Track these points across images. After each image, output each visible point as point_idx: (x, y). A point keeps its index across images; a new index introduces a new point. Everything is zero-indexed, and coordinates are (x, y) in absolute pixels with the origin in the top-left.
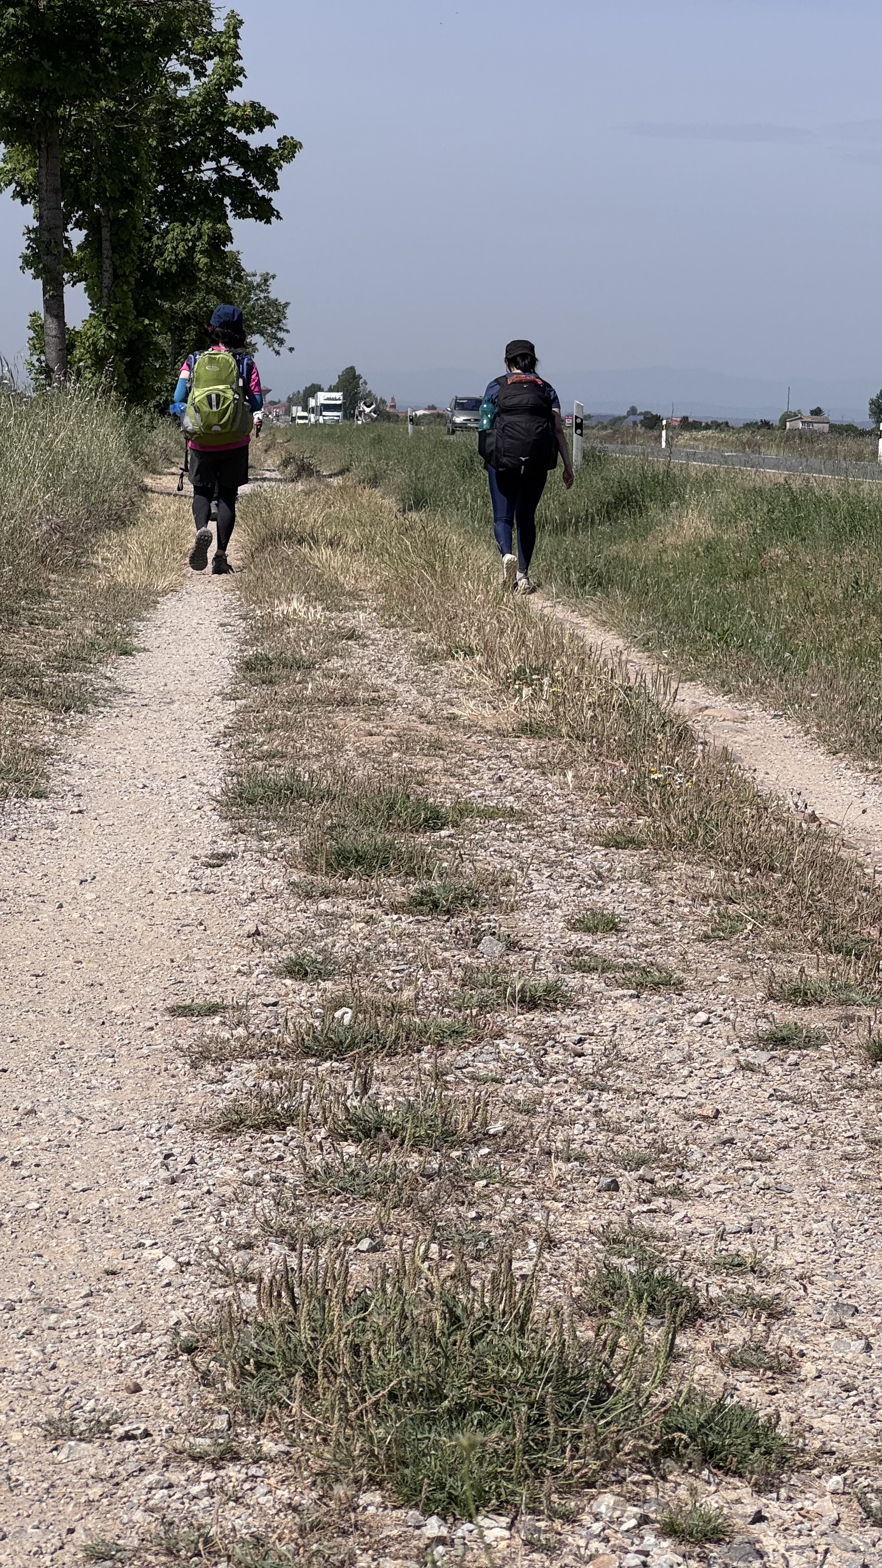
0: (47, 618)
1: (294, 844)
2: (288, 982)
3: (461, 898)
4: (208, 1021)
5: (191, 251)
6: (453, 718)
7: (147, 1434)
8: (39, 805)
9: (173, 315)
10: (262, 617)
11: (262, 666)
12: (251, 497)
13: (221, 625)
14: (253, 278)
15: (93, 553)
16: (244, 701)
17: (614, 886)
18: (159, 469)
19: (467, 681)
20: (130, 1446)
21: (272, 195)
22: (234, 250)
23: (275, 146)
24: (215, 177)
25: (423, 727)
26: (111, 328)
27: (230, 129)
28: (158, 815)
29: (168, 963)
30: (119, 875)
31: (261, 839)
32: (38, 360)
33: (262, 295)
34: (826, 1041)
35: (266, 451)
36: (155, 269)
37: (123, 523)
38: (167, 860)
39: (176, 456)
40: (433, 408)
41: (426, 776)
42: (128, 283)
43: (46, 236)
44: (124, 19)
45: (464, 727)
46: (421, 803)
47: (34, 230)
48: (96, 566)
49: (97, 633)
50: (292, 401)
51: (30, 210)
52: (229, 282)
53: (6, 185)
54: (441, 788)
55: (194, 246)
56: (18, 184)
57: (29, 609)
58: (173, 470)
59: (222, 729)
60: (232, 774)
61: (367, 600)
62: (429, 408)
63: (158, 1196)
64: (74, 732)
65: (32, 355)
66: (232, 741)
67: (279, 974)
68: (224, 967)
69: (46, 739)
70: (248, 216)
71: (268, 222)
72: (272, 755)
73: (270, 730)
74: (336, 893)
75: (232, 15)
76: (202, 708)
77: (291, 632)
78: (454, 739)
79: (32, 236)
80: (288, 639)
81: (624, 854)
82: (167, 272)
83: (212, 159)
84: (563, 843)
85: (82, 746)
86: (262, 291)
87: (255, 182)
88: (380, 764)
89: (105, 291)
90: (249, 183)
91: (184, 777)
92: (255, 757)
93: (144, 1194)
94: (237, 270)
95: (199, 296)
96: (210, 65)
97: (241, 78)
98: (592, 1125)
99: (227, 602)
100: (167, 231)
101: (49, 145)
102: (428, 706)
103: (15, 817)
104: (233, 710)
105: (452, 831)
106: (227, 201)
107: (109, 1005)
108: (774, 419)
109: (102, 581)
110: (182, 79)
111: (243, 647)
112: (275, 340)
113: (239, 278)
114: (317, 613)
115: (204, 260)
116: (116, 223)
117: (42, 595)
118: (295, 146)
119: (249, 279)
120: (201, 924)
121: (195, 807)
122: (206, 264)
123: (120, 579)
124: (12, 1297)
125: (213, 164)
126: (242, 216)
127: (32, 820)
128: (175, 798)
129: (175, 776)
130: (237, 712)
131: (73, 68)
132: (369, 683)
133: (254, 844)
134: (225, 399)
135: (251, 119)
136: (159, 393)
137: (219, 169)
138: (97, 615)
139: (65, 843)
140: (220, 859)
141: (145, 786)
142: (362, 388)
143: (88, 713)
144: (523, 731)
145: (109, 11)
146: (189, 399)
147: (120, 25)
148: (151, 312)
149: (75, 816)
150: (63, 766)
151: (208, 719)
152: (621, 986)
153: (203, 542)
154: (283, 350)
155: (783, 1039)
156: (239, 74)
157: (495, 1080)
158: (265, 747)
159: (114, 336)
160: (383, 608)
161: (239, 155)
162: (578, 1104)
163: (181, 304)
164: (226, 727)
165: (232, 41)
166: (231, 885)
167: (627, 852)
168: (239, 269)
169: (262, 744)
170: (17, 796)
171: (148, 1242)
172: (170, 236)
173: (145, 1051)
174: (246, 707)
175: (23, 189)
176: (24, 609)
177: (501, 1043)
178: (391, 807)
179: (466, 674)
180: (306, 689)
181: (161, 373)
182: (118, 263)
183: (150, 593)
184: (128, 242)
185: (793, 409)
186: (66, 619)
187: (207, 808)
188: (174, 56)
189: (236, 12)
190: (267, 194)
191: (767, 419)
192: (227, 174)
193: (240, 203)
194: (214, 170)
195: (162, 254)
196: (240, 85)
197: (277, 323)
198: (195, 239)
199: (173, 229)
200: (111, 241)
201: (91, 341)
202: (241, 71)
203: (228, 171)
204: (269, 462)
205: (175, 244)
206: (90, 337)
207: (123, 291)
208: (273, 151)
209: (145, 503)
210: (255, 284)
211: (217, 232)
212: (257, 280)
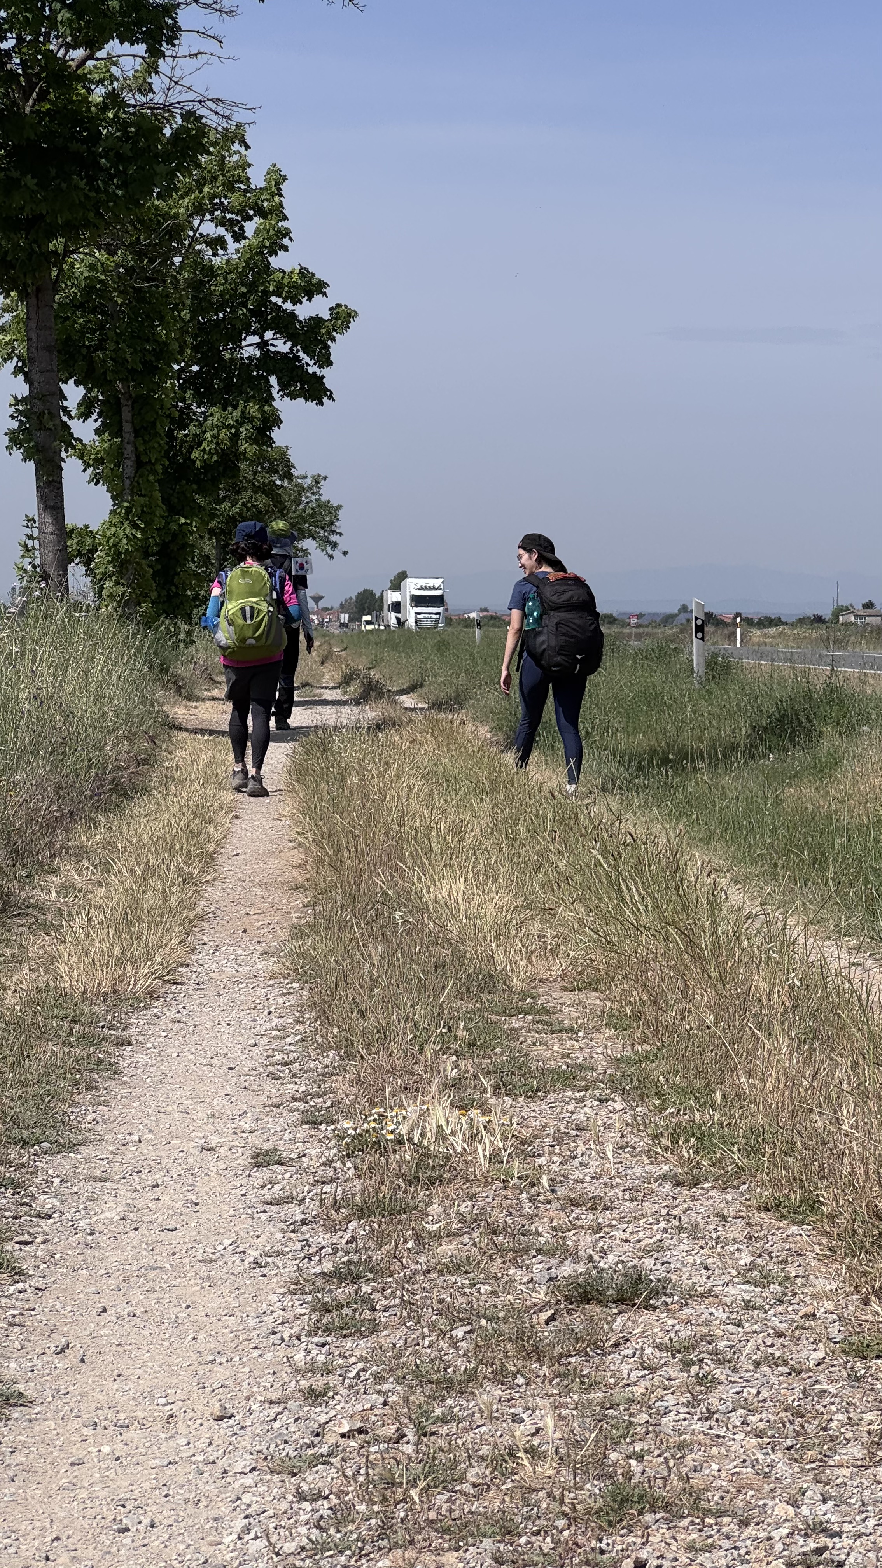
5: (235, 438)
14: (303, 480)
21: (325, 371)
22: (281, 441)
23: (326, 316)
24: (258, 353)
26: (134, 526)
27: (274, 299)
32: (31, 564)
33: (313, 498)
36: (194, 462)
40: (486, 610)
42: (155, 472)
43: (38, 407)
47: (24, 400)
52: (278, 480)
53: (5, 360)
55: (239, 432)
58: (215, 693)
62: (482, 610)
65: (24, 557)
70: (299, 396)
71: (320, 403)
75: (275, 171)
79: (21, 407)
82: (206, 465)
83: (254, 333)
86: (313, 494)
87: (306, 359)
89: (128, 482)
90: (297, 359)
94: (287, 466)
96: (250, 228)
97: (286, 241)
100: (205, 416)
101: (38, 290)
106: (273, 380)
110: (218, 243)
112: (329, 544)
113: (289, 476)
115: (249, 449)
118: (349, 315)
119: (299, 479)
122: (252, 454)
125: (256, 339)
126: (293, 396)
134: (260, 611)
135: (297, 287)
137: (263, 345)
145: (111, 115)
146: (222, 613)
147: (126, 133)
148: (186, 508)
154: (337, 554)
156: (285, 236)
159: (139, 535)
161: (286, 327)
165: (277, 198)
168: (289, 465)
172: (209, 422)
182: (141, 448)
184: (154, 424)
185: (843, 602)
188: (208, 217)
189: (278, 166)
190: (319, 372)
191: (820, 614)
192: (272, 349)
193: (289, 382)
194: (257, 345)
195: (200, 444)
196: (286, 249)
197: (329, 526)
198: (240, 424)
199: (212, 415)
200: (133, 423)
201: (111, 542)
202: (287, 233)
203: (274, 346)
204: (327, 677)
205: (215, 431)
206: (109, 538)
207: (148, 481)
208: (325, 321)
209: (167, 750)
210: (306, 486)
211: (262, 415)
212: (308, 482)
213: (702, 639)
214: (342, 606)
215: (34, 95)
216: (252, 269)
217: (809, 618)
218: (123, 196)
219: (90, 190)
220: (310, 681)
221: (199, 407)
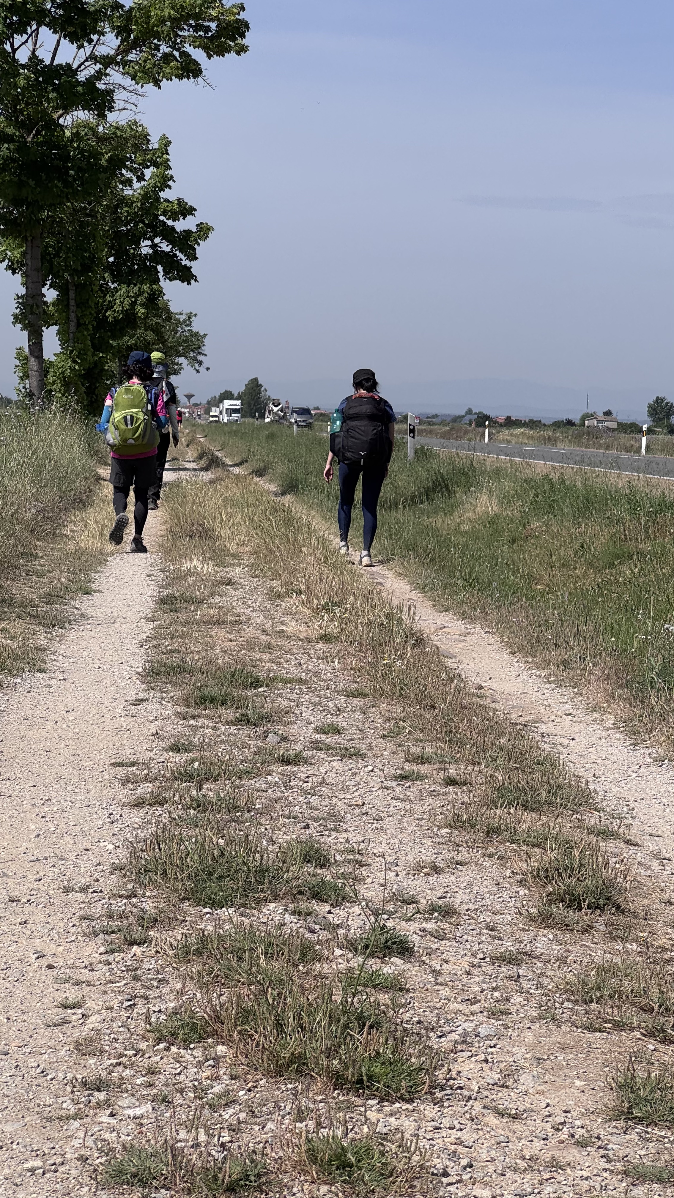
0: (37, 572)
1: (179, 694)
2: (171, 753)
3: (262, 718)
4: (130, 769)
5: (134, 304)
6: (283, 631)
7: (101, 891)
8: (42, 676)
10: (174, 570)
11: (171, 601)
12: (176, 484)
13: (148, 576)
14: (180, 317)
15: (64, 526)
16: (159, 622)
17: (345, 715)
19: (295, 611)
20: (95, 894)
21: (193, 264)
22: (165, 301)
23: (194, 229)
24: (151, 251)
25: (263, 637)
26: (74, 362)
27: (162, 218)
28: (108, 681)
29: (112, 747)
30: (86, 709)
31: (162, 692)
32: (24, 387)
33: (186, 329)
34: (427, 777)
35: (188, 446)
36: (107, 317)
37: (84, 504)
38: (112, 702)
41: (258, 663)
42: (87, 329)
43: (31, 301)
44: (86, 151)
45: (287, 637)
46: (250, 674)
47: (22, 297)
48: (67, 536)
49: (69, 581)
50: (209, 404)
51: (18, 278)
52: (161, 321)
54: (265, 668)
55: (136, 300)
56: (10, 260)
57: (26, 566)
59: (145, 638)
60: (149, 661)
61: (243, 560)
63: (106, 827)
64: (58, 639)
65: (19, 383)
66: (150, 645)
67: (166, 751)
68: (140, 748)
69: (42, 643)
70: (175, 279)
71: (189, 283)
72: (172, 651)
73: (172, 638)
74: (199, 716)
75: (164, 137)
76: (133, 626)
77: (191, 580)
78: (279, 643)
79: (20, 301)
80: (189, 585)
81: (355, 700)
82: (115, 319)
83: (148, 239)
84: (325, 695)
85: (63, 646)
86: (187, 326)
87: (181, 256)
88: (233, 656)
89: (71, 335)
90: (175, 256)
91: (122, 663)
92: (162, 652)
93: (100, 827)
94: (168, 313)
95: (141, 331)
96: (148, 173)
97: (171, 183)
98: (304, 807)
99: (153, 560)
100: (116, 290)
101: (33, 238)
102: (268, 625)
103: (29, 682)
104: (152, 627)
105: (266, 689)
106: (160, 268)
107: (83, 762)
108: (576, 418)
109: (71, 546)
110: (127, 182)
111: (161, 590)
112: (196, 362)
113: (169, 319)
114: (210, 568)
115: (142, 311)
116: (79, 287)
117: (31, 556)
118: (209, 229)
119: (176, 318)
120: (128, 730)
121: (127, 678)
122: (143, 314)
123: (83, 545)
124: (47, 855)
125: (149, 243)
126: (172, 279)
127: (38, 683)
128: (116, 673)
129: (116, 663)
130: (154, 629)
131: (50, 185)
132: (235, 612)
133: (158, 694)
134: (138, 419)
135: (177, 211)
137: (154, 246)
138: (68, 569)
139: (57, 694)
140: (139, 702)
141: (100, 668)
142: (263, 394)
143: (65, 628)
144: (321, 639)
145: (75, 145)
146: (111, 420)
147: (83, 155)
148: (104, 348)
149: (62, 681)
150: (53, 657)
151: (137, 632)
152: (334, 756)
153: (121, 524)
154: (202, 369)
155: (406, 776)
156: (169, 180)
157: (263, 791)
158: (169, 648)
159: (77, 367)
160: (253, 565)
161: (168, 236)
162: (300, 800)
163: (126, 339)
164: (148, 637)
165: (165, 156)
166: (145, 714)
167: (358, 699)
169: (168, 645)
170: (29, 671)
171: (102, 841)
172: (118, 293)
173: (100, 780)
174: (159, 625)
175: (13, 264)
176: (23, 566)
177: (269, 777)
178: (233, 676)
179: (294, 607)
180: (197, 615)
182: (80, 315)
183: (102, 554)
184: (88, 300)
185: (590, 411)
186: (49, 571)
187: (134, 678)
189: (167, 136)
190: (189, 264)
191: (571, 419)
192: (159, 249)
193: (169, 270)
194: (150, 246)
195: (113, 307)
196: (170, 188)
197: (198, 349)
198: (137, 296)
199: (120, 289)
200: (75, 300)
201: (60, 370)
202: (171, 178)
203: (161, 247)
204: (190, 454)
205: (122, 299)
206: (60, 368)
207: (84, 335)
208: (193, 233)
209: (99, 489)
210: (181, 320)
211: (151, 290)
212: (183, 318)
215: (34, 132)
216: (148, 200)
217: (563, 421)
218: (82, 190)
219: (63, 187)
220: (178, 457)
221: (113, 284)
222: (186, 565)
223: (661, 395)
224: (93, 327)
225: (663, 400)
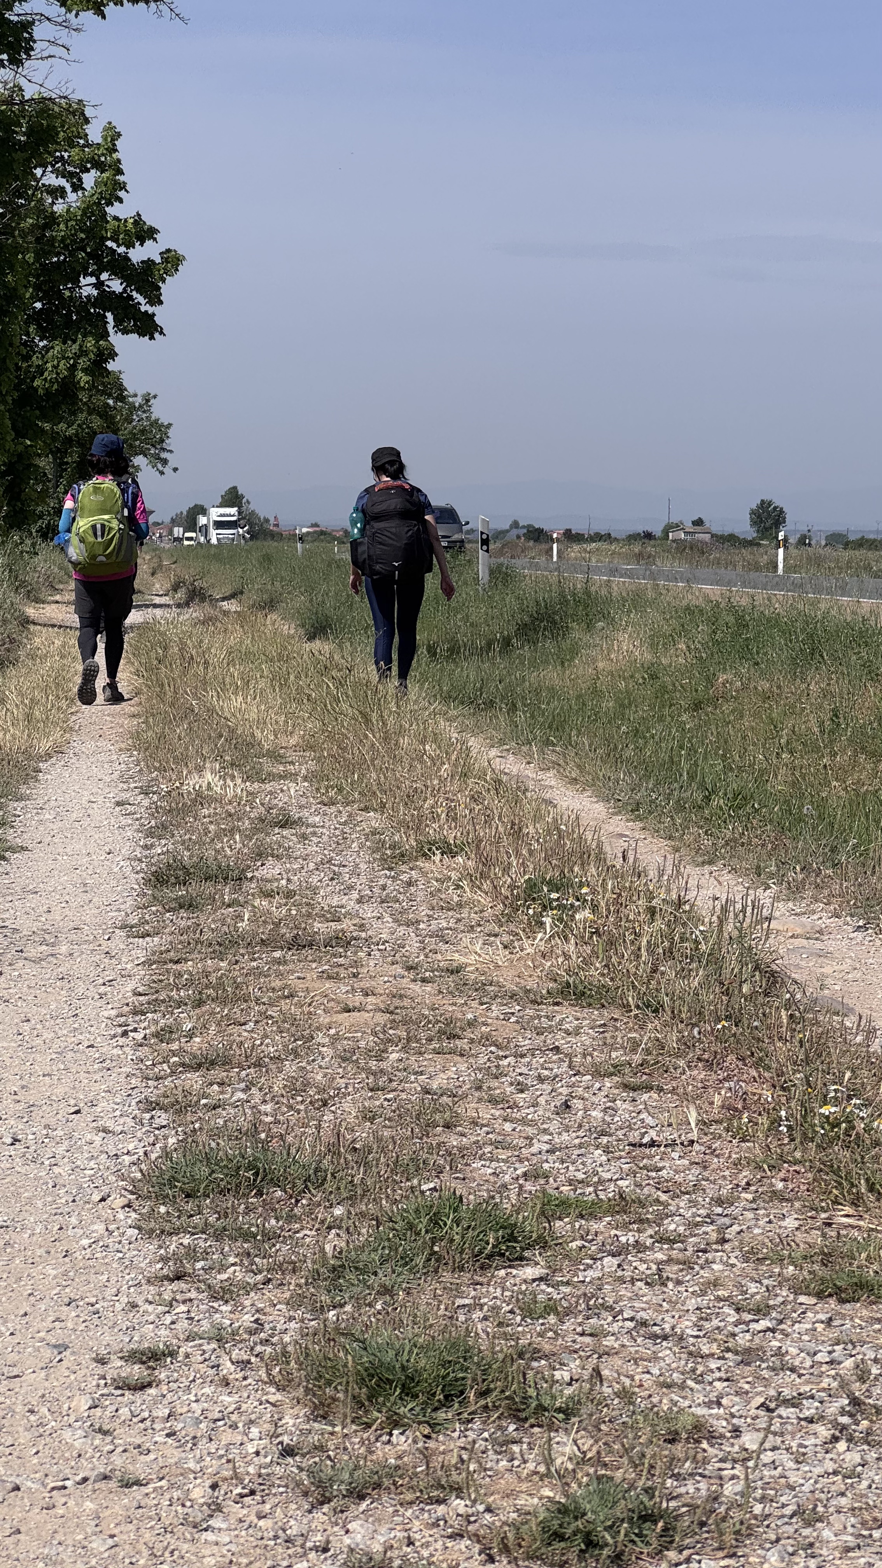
5: (73, 368)
6: (455, 969)
9: (54, 436)
10: (169, 792)
11: (176, 877)
12: (142, 628)
14: (134, 399)
16: (156, 941)
18: (42, 596)
19: (456, 899)
21: (156, 309)
22: (116, 370)
23: (158, 260)
24: (95, 292)
27: (109, 244)
33: (144, 415)
35: (153, 574)
36: (37, 390)
39: (60, 582)
40: (316, 525)
45: (476, 987)
50: (174, 522)
52: (111, 402)
55: (76, 363)
59: (130, 997)
61: (292, 763)
62: (313, 526)
66: (145, 1026)
70: (132, 332)
71: (152, 338)
73: (199, 1003)
75: (110, 127)
78: (468, 1014)
80: (205, 827)
82: (47, 391)
83: (91, 275)
86: (144, 412)
87: (139, 298)
90: (130, 298)
91: (77, 1112)
92: (183, 1065)
95: (82, 416)
96: (89, 179)
97: (122, 194)
100: (47, 349)
102: (412, 946)
104: (142, 958)
106: (110, 317)
108: (657, 530)
110: (58, 193)
111: (149, 843)
112: (159, 461)
113: (121, 398)
114: (236, 787)
115: (86, 378)
118: (178, 259)
119: (131, 399)
122: (87, 382)
125: (93, 280)
126: (125, 332)
130: (149, 963)
132: (324, 904)
134: (111, 529)
135: (132, 233)
136: (40, 517)
137: (99, 285)
142: (245, 507)
144: (564, 994)
146: (74, 529)
148: (31, 432)
151: (109, 975)
153: (90, 675)
154: (168, 470)
156: (121, 190)
160: (316, 775)
161: (120, 269)
163: (62, 426)
164: (137, 995)
165: (113, 154)
168: (121, 388)
172: (50, 354)
174: (160, 952)
179: (450, 887)
180: (240, 918)
181: (43, 496)
183: (30, 758)
185: (674, 519)
188: (50, 169)
189: (114, 124)
190: (150, 309)
191: (650, 530)
192: (107, 289)
193: (123, 319)
194: (94, 285)
195: (42, 374)
196: (121, 201)
197: (160, 443)
198: (77, 357)
199: (53, 348)
202: (123, 187)
203: (108, 287)
204: (157, 586)
205: (55, 362)
208: (156, 264)
209: (27, 637)
210: (137, 405)
211: (98, 349)
212: (138, 401)
213: (487, 551)
214: (173, 521)
216: (90, 218)
217: (639, 534)
221: (41, 340)
222: (193, 782)
223: (767, 498)
224: (13, 400)
225: (770, 503)
